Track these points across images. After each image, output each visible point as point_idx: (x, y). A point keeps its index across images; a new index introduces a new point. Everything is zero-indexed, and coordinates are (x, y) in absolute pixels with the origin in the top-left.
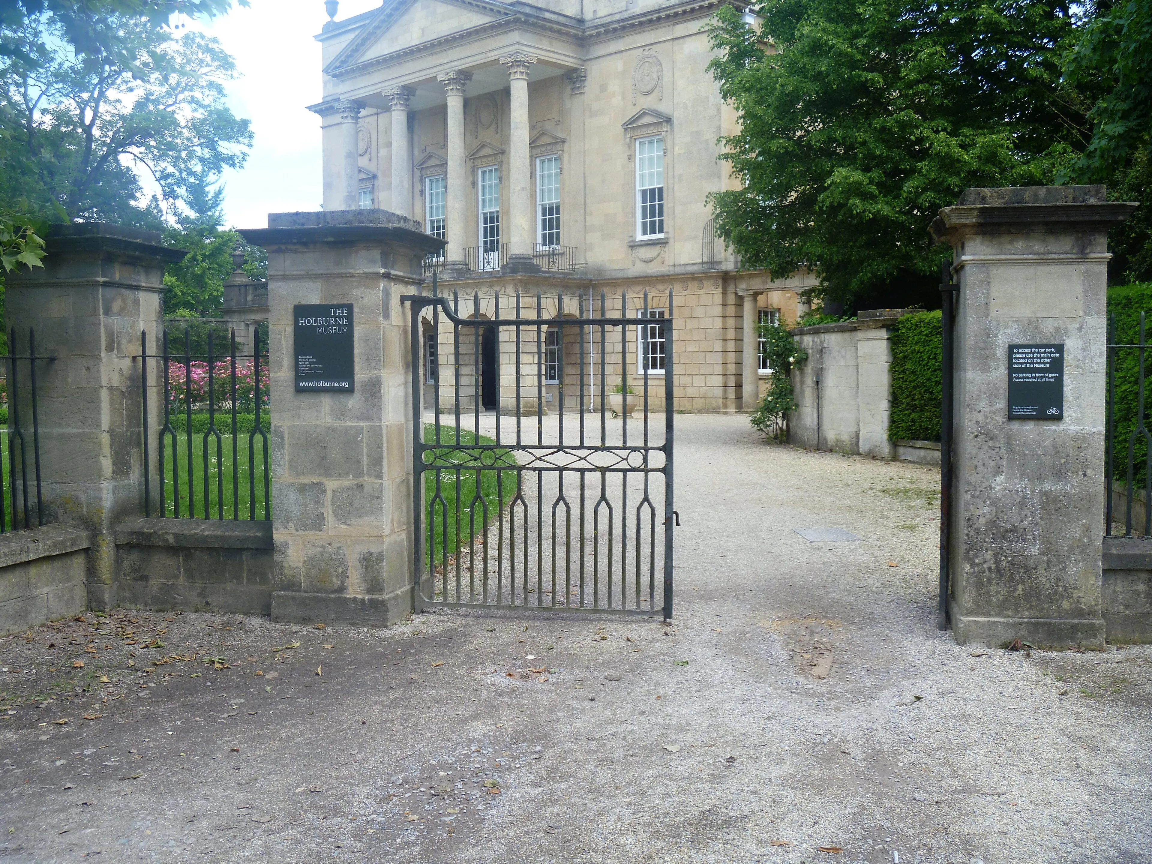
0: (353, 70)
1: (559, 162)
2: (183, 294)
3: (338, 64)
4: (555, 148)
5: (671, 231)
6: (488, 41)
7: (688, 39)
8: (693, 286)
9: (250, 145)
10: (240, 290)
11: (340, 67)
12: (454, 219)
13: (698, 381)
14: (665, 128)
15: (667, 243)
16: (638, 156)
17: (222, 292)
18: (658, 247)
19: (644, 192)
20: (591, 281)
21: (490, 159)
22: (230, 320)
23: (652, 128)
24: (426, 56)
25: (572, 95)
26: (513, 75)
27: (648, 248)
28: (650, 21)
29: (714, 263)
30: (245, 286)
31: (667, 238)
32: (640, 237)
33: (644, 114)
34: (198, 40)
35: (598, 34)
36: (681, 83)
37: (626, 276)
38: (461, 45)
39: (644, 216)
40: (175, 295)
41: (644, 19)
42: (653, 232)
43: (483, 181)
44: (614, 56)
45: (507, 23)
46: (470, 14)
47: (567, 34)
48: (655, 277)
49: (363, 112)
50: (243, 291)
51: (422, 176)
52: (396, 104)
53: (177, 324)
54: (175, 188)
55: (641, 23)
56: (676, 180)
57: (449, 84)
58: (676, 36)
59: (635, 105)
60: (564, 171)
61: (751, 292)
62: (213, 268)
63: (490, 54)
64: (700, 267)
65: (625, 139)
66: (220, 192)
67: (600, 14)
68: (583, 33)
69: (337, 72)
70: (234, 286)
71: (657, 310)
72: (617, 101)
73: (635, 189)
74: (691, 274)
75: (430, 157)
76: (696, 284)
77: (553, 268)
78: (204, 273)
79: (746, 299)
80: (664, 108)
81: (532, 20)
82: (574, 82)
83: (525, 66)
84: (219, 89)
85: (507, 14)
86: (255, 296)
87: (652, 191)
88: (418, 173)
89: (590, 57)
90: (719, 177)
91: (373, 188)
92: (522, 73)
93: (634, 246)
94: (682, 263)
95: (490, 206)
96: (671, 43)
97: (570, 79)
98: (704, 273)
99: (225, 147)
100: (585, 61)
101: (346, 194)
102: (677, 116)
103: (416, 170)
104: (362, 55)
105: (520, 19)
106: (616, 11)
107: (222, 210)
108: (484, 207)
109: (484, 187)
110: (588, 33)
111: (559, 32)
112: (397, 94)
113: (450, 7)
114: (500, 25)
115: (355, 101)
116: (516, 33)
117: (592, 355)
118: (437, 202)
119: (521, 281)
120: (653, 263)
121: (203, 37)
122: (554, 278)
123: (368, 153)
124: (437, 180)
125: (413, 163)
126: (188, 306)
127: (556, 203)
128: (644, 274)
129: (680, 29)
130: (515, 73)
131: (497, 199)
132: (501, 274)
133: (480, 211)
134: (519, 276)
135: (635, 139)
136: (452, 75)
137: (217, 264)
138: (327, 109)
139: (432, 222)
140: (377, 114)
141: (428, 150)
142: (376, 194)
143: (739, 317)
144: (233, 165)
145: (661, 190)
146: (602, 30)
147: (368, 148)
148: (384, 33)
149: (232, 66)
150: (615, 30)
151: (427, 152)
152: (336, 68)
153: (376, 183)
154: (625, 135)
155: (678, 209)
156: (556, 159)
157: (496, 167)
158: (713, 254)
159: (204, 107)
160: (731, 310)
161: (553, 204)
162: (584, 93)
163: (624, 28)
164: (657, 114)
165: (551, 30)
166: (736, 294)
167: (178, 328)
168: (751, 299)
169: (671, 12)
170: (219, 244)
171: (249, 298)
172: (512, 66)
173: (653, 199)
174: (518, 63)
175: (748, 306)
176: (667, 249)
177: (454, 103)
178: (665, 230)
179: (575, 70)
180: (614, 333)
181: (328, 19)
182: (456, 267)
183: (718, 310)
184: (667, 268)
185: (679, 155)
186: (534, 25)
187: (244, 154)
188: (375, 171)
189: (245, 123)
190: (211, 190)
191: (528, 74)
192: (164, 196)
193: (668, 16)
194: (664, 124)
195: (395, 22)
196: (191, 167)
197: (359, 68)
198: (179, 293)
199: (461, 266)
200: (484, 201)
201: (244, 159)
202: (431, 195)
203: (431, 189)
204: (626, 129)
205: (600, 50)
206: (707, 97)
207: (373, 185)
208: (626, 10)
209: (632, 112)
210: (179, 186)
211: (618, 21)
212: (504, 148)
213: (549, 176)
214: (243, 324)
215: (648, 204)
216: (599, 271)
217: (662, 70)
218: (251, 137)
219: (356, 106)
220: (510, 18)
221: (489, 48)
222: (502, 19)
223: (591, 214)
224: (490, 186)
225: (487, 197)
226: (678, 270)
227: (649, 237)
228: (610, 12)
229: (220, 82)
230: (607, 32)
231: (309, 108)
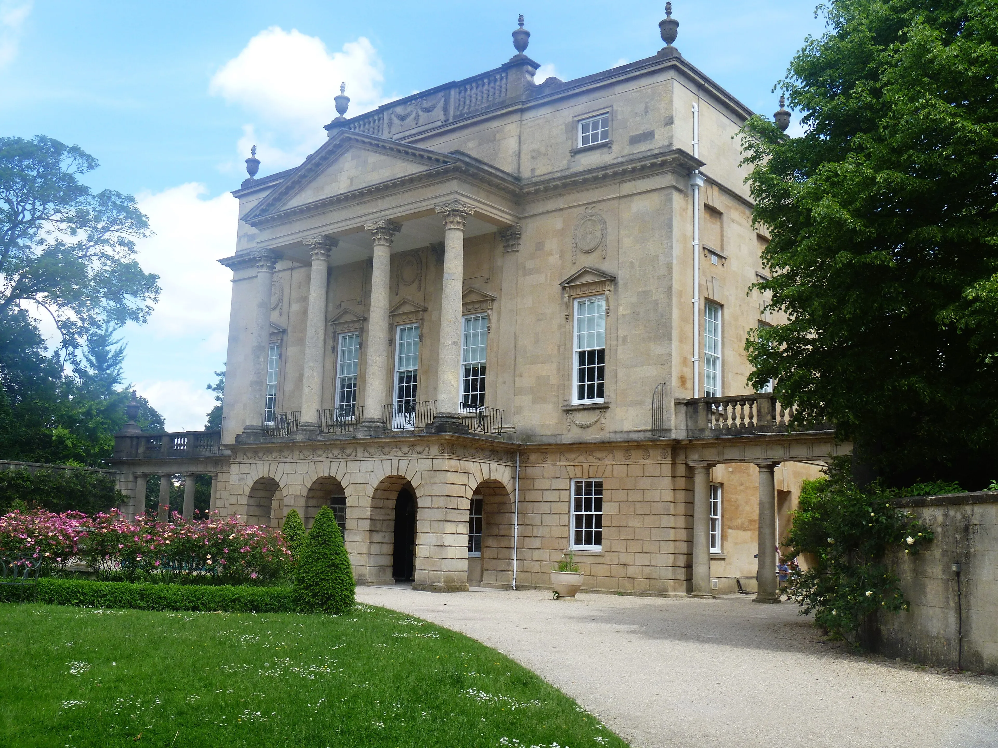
0: (273, 219)
1: (486, 321)
2: (75, 446)
3: (258, 212)
4: (483, 306)
5: (613, 395)
6: (423, 190)
7: (636, 198)
8: (637, 455)
9: (156, 300)
10: (132, 442)
11: (259, 215)
12: (373, 374)
13: (641, 559)
14: (609, 287)
15: (608, 408)
16: (576, 317)
17: (113, 447)
18: (598, 412)
19: (582, 355)
20: (519, 446)
21: (410, 316)
22: (118, 472)
23: (593, 288)
24: (354, 205)
25: (504, 253)
26: (449, 224)
27: (586, 413)
28: (596, 179)
29: (662, 430)
30: (138, 438)
31: (608, 403)
32: (575, 401)
33: (586, 272)
34: (114, 198)
35: (537, 192)
36: (627, 242)
37: (559, 442)
38: (394, 195)
39: (581, 379)
40: (67, 447)
41: (589, 176)
42: (591, 396)
43: (401, 339)
44: (552, 214)
45: (446, 171)
46: (405, 164)
47: (504, 189)
48: (595, 443)
49: (279, 266)
50: (135, 443)
51: (335, 333)
52: (317, 254)
53: (61, 471)
54: (76, 337)
55: (585, 181)
56: (620, 341)
57: (377, 233)
58: (623, 193)
59: (574, 263)
60: (491, 331)
61: (705, 464)
62: (106, 423)
63: (424, 204)
64: (648, 435)
65: (562, 298)
66: (121, 351)
67: (538, 172)
68: (521, 189)
69: (256, 220)
70: (126, 437)
71: (593, 480)
72: (554, 259)
73: (572, 350)
74: (636, 441)
75: (345, 312)
76: (640, 453)
77: (479, 431)
78: (97, 427)
79: (697, 471)
80: (607, 267)
81: (472, 170)
82: (508, 240)
83: (462, 216)
84: (130, 245)
85: (445, 162)
86: (147, 448)
87: (591, 353)
88: (331, 329)
89: (527, 215)
90: (670, 339)
91: (282, 343)
92: (458, 223)
93: (569, 410)
94: (625, 429)
95: (408, 365)
96: (616, 201)
97: (504, 237)
98: (651, 441)
99: (130, 301)
100: (520, 219)
101: (256, 344)
102: (622, 275)
103: (328, 325)
104: (285, 204)
105: (461, 168)
106: (557, 170)
107: (121, 368)
108: (400, 365)
109: (401, 345)
110: (526, 190)
111: (497, 186)
112: (319, 243)
113: (383, 157)
114: (438, 174)
115: (272, 251)
116: (455, 182)
117: (516, 527)
118: (350, 359)
119: (448, 441)
120: (590, 428)
121: (119, 195)
122: (483, 440)
123: (279, 307)
124: (351, 337)
125: (326, 319)
126: (77, 458)
127: (481, 363)
128: (581, 441)
129: (627, 188)
130: (452, 222)
131: (415, 358)
132: (425, 434)
133: (396, 370)
134: (448, 435)
135: (574, 299)
136: (381, 224)
137: (110, 419)
138: (240, 263)
139: (343, 380)
140: (292, 269)
141: (343, 306)
142: (284, 349)
143: (690, 490)
144: (137, 319)
145: (601, 353)
146: (542, 187)
147: (280, 302)
148: (310, 182)
149: (145, 225)
150: (556, 187)
151: (343, 308)
152: (256, 216)
153: (285, 338)
154: (563, 294)
155: (621, 373)
156: (483, 318)
157: (417, 325)
158: (662, 420)
159: (114, 261)
160: (681, 482)
161: (478, 364)
162: (517, 251)
163: (565, 186)
164: (601, 273)
165: (490, 183)
166: (687, 465)
167: (62, 477)
168: (703, 471)
169: (619, 169)
170: (115, 400)
171: (141, 450)
172: (448, 215)
173: (591, 362)
174: (455, 212)
175: (699, 478)
176: (607, 415)
177: (380, 253)
178: (606, 393)
179: (510, 227)
180: (543, 504)
181: (248, 176)
182: (374, 424)
183: (667, 482)
184: (608, 435)
185: (624, 315)
186: (473, 176)
187: (149, 308)
188: (284, 326)
189: (153, 278)
190: (112, 349)
191: (464, 225)
192: (64, 344)
193: (615, 174)
194: (608, 283)
195: (323, 172)
196: (94, 316)
197: (280, 217)
198: (70, 445)
199: (378, 424)
200: (400, 359)
201: (149, 313)
202: (343, 352)
203: (344, 345)
204: (564, 288)
205: (538, 208)
206: (657, 256)
207: (282, 340)
208: (568, 168)
209: (572, 271)
210: (80, 336)
211: (560, 178)
212: (426, 305)
213: (475, 335)
214: (131, 476)
215: (586, 366)
216: (528, 436)
217: (606, 229)
218: (157, 292)
219: (273, 256)
220: (450, 166)
221: (423, 198)
222: (441, 168)
223: (521, 376)
224: (409, 344)
225: (405, 355)
226: (620, 437)
227: (586, 401)
228: (550, 171)
229: (131, 238)
230: (546, 190)
231: (222, 261)
